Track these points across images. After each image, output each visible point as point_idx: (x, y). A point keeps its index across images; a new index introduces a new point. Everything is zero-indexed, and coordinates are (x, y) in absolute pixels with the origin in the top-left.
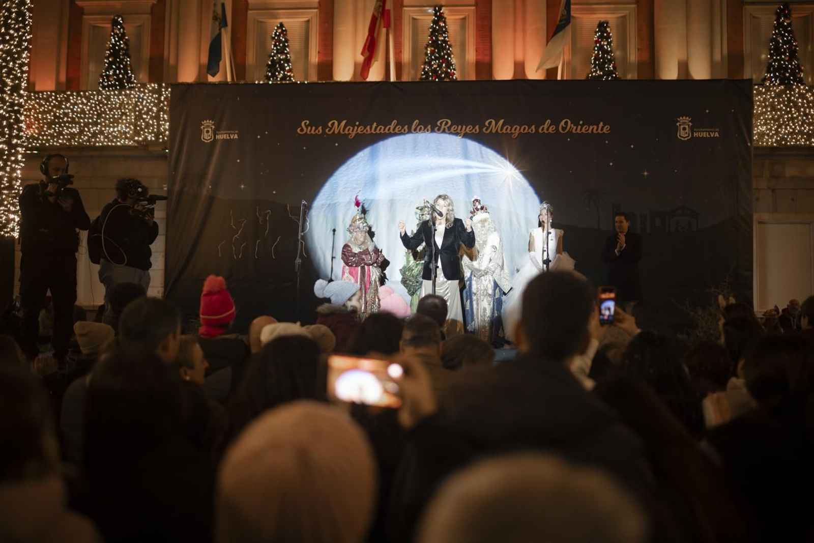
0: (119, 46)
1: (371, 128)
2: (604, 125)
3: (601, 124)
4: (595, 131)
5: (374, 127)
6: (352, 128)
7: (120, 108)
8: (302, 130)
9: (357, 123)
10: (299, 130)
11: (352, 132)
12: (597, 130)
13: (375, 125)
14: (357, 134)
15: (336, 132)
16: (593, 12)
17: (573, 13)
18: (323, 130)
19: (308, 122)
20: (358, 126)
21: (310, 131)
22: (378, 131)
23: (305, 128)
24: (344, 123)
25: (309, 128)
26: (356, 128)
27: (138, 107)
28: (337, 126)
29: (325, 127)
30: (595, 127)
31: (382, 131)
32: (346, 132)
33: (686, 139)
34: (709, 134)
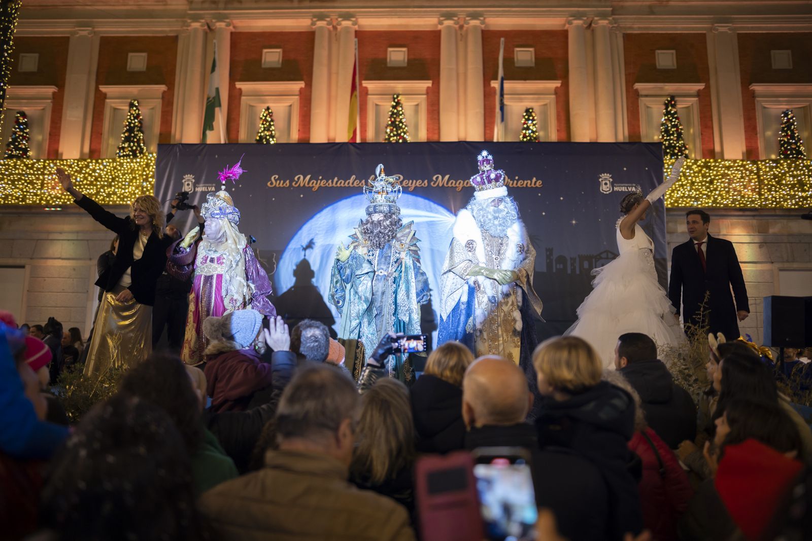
0: (134, 124)
1: (332, 182)
2: (537, 180)
3: (534, 179)
4: (529, 185)
5: (336, 182)
6: (315, 182)
7: (131, 173)
8: (272, 184)
9: (320, 178)
10: (269, 184)
11: (316, 185)
12: (531, 184)
13: (336, 179)
14: (320, 187)
15: (302, 185)
16: (521, 100)
17: (506, 102)
18: (291, 183)
19: (277, 177)
20: (321, 180)
21: (279, 184)
22: (338, 185)
23: (274, 181)
24: (308, 177)
25: (278, 182)
26: (319, 182)
27: (145, 171)
28: (302, 180)
29: (292, 181)
30: (529, 182)
31: (342, 185)
32: (310, 185)
33: (608, 193)
34: (627, 189)
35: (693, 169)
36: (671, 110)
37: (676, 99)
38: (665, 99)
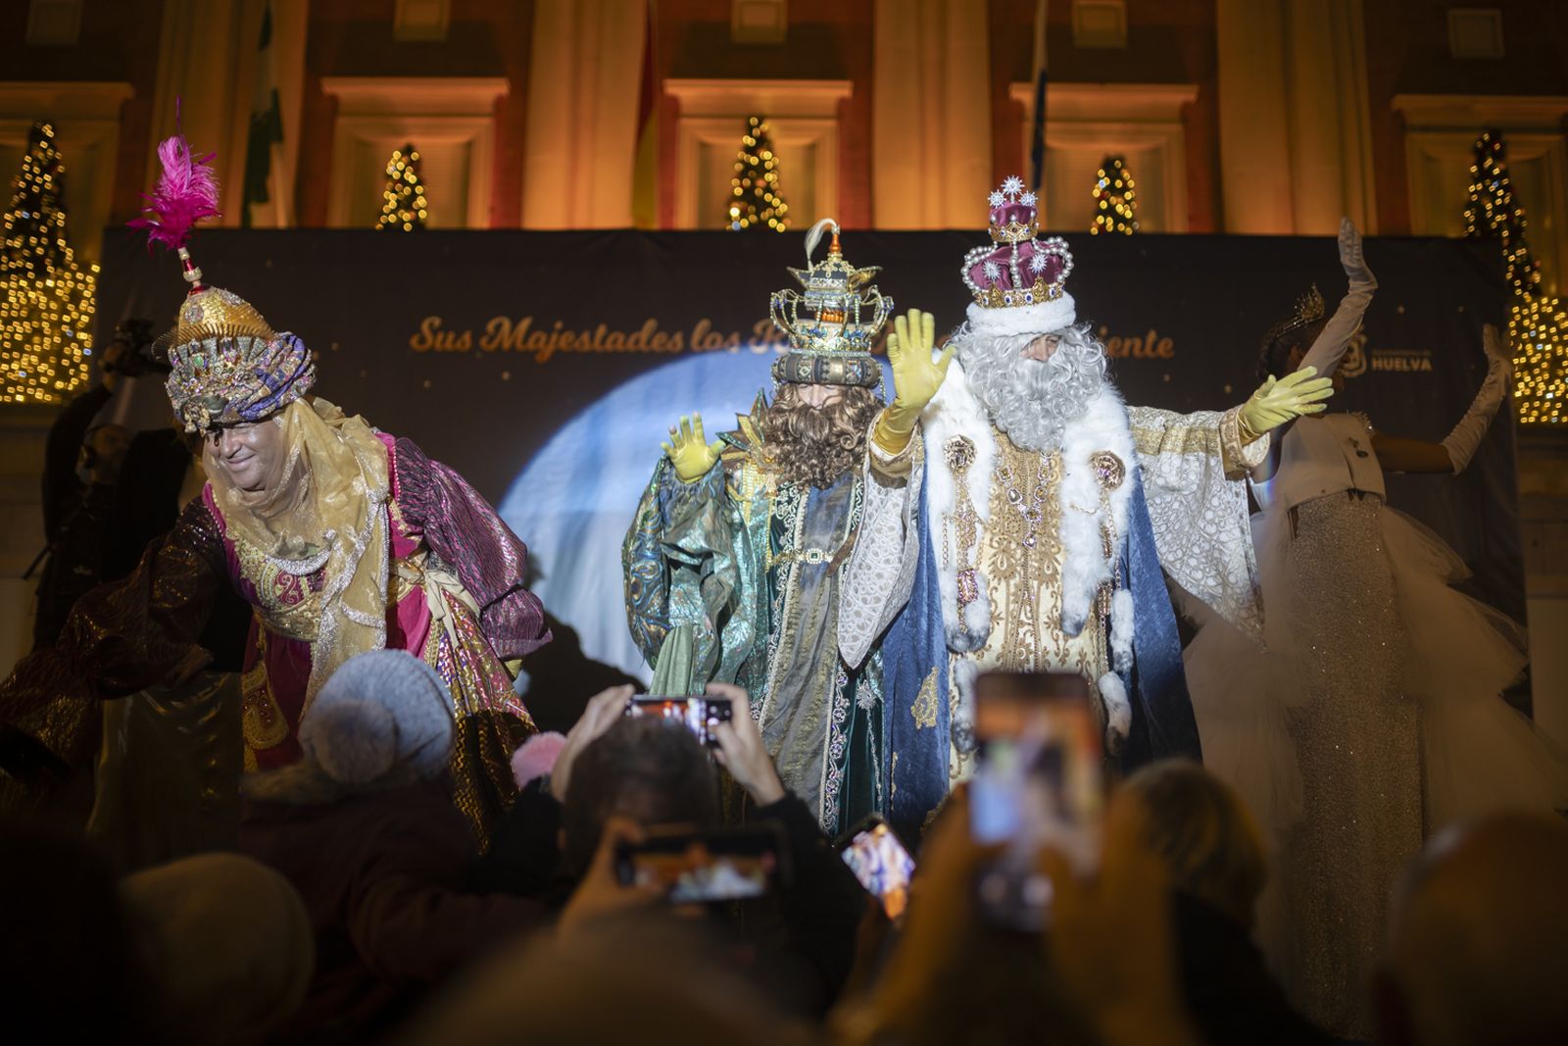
0: (41, 186)
1: (592, 338)
2: (1160, 337)
3: (1152, 336)
4: (1137, 352)
5: (601, 339)
6: (544, 337)
7: (29, 319)
8: (422, 341)
9: (559, 325)
10: (414, 342)
11: (546, 345)
12: (1143, 348)
13: (602, 330)
14: (557, 353)
15: (507, 345)
16: (1091, 137)
17: (1051, 141)
18: (475, 340)
19: (437, 322)
20: (561, 332)
21: (444, 341)
22: (609, 346)
23: (430, 334)
24: (525, 324)
25: (440, 337)
26: (554, 337)
27: (68, 313)
28: (508, 332)
29: (479, 332)
30: (1138, 342)
31: (619, 346)
32: (531, 345)
33: (1355, 374)
34: (1408, 364)
35: (1556, 324)
36: (1492, 167)
37: (1505, 137)
38: (1473, 137)
